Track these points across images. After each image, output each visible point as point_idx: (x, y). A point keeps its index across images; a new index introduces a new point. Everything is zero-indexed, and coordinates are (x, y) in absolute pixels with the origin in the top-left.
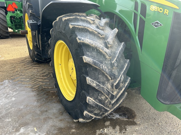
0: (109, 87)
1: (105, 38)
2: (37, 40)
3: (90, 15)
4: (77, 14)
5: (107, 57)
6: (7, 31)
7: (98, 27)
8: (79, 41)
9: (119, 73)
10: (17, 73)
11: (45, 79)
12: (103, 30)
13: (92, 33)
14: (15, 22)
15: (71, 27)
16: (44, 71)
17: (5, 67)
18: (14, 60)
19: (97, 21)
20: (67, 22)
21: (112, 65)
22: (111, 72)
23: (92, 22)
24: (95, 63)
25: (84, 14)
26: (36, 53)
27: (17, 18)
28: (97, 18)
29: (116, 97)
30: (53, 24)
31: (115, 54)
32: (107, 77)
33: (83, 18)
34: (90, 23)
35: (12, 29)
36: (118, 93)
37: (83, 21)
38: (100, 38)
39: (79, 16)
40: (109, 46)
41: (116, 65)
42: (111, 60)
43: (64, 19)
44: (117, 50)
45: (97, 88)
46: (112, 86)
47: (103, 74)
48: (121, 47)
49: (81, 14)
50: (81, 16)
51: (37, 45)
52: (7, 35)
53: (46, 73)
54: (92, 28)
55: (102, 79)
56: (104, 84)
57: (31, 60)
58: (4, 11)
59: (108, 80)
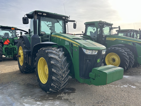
0: (61, 73)
1: (59, 55)
2: (27, 59)
3: (54, 48)
4: (49, 47)
5: (60, 61)
6: (1, 57)
7: (56, 52)
8: (49, 56)
9: (65, 68)
10: (14, 79)
11: (31, 80)
12: (58, 52)
13: (54, 54)
14: (7, 51)
15: (46, 52)
16: (29, 77)
17: (6, 76)
18: (9, 73)
19: (56, 49)
20: (45, 50)
21: (62, 64)
22: (61, 67)
23: (54, 50)
24: (55, 64)
25: (51, 47)
26: (25, 67)
27: (9, 49)
28: (56, 48)
29: (64, 78)
30: (38, 51)
31: (63, 60)
32: (60, 69)
33: (51, 49)
34: (53, 50)
35: (5, 55)
36: (65, 76)
37: (51, 50)
38: (57, 55)
39: (49, 48)
40: (60, 58)
41: (63, 64)
42: (61, 63)
43: (43, 49)
44: (63, 59)
45: (56, 73)
46: (62, 72)
47: (58, 68)
48: (65, 58)
49: (50, 47)
50: (50, 48)
51: (27, 62)
52: (1, 59)
53: (31, 78)
54: (54, 52)
55: (58, 69)
56: (59, 71)
57: (20, 72)
58: (1, 45)
59: (60, 70)
